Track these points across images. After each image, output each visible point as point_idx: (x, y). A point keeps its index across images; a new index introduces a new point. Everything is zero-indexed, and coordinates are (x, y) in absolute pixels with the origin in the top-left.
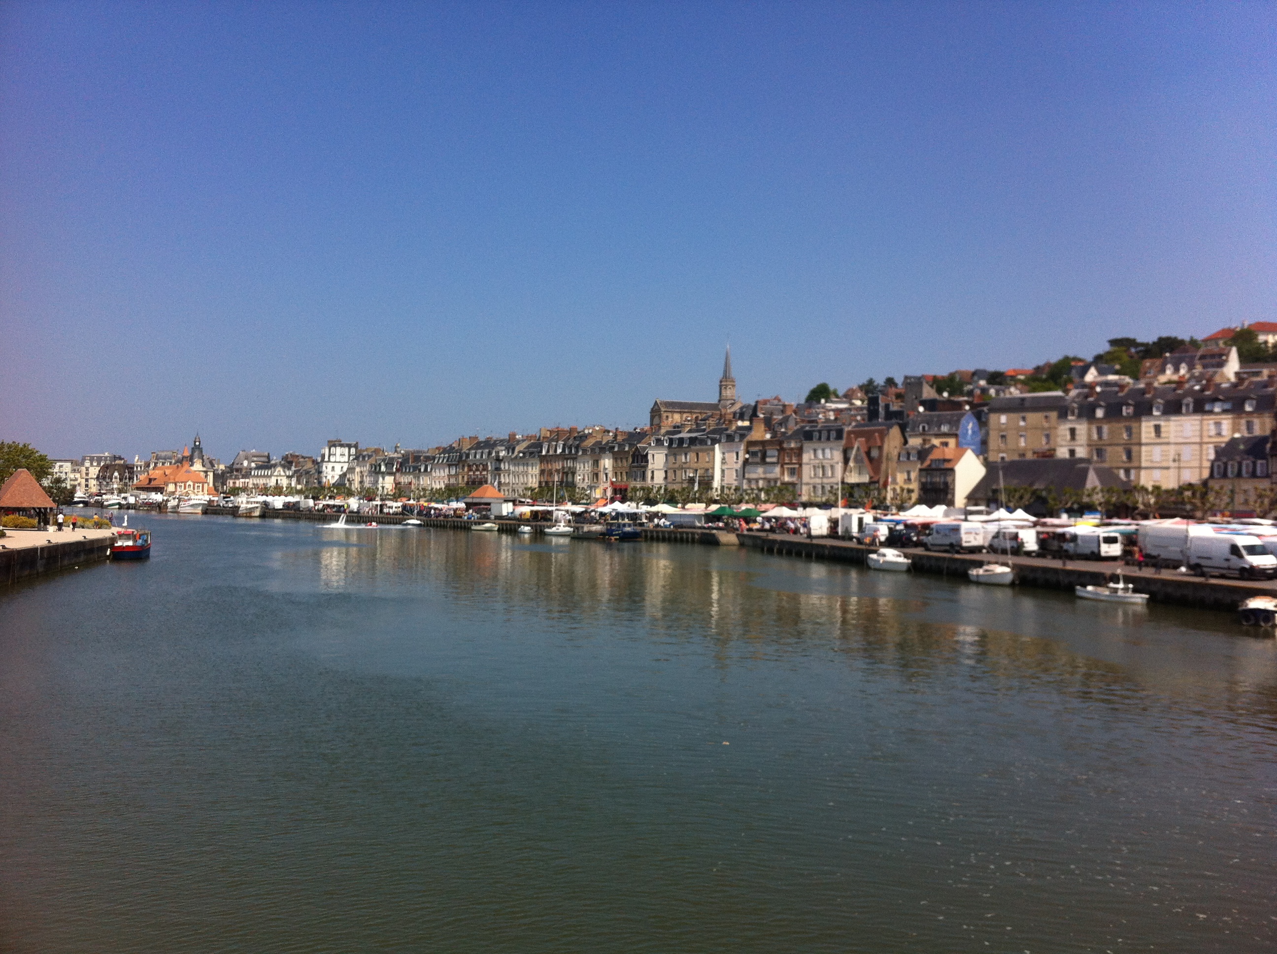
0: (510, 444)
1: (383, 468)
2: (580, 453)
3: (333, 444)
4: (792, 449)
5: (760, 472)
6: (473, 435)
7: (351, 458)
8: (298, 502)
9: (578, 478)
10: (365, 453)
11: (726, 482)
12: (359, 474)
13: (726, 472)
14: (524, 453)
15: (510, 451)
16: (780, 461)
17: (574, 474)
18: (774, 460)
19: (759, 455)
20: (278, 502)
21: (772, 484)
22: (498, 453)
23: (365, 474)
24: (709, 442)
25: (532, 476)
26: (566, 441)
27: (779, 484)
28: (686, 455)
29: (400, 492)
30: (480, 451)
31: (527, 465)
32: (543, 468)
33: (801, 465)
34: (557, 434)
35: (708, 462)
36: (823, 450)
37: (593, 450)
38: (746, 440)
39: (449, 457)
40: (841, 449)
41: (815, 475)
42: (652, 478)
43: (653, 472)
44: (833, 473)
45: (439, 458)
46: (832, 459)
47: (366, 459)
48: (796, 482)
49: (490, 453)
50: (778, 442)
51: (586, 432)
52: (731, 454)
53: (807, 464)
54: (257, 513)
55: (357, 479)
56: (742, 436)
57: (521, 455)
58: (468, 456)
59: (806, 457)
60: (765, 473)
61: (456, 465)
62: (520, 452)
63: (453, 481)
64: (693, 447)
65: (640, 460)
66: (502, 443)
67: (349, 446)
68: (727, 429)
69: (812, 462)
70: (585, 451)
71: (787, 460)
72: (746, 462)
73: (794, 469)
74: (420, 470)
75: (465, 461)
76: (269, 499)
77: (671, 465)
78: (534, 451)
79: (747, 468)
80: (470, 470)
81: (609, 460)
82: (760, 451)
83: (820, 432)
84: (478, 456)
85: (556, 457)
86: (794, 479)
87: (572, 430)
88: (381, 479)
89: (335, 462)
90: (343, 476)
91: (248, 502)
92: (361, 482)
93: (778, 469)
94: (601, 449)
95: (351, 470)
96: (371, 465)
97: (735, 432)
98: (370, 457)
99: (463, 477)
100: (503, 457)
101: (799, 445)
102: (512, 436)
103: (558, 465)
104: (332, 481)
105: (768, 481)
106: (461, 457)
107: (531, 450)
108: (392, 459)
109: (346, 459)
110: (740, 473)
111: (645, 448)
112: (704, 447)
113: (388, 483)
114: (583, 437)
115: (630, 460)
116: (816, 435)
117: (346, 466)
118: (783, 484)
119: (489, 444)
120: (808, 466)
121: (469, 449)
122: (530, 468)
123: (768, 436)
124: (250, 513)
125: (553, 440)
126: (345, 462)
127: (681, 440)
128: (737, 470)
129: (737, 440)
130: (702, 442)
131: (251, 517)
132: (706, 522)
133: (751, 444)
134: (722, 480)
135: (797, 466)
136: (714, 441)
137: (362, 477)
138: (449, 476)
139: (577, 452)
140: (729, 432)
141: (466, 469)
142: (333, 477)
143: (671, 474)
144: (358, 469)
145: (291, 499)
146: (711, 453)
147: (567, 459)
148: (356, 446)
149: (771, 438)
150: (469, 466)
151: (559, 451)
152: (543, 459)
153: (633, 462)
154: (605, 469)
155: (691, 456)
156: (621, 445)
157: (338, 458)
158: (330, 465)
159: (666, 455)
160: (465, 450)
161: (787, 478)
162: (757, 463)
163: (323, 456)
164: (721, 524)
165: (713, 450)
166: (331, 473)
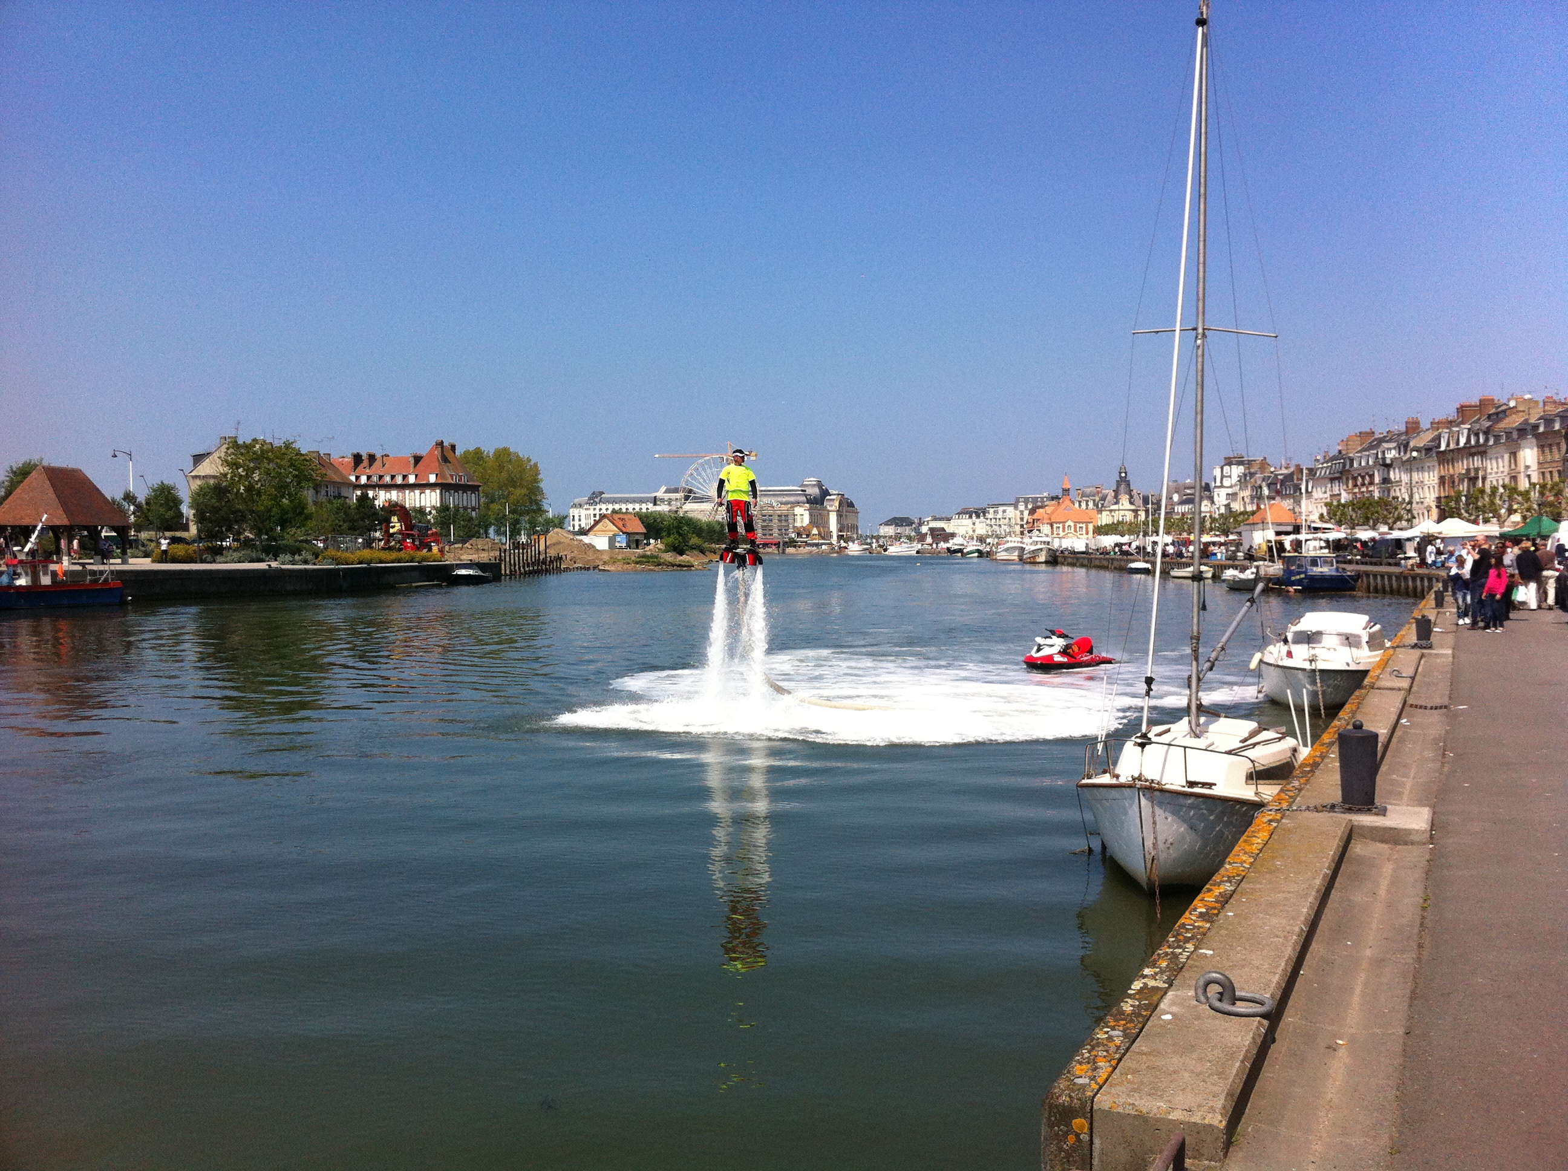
0: (1406, 436)
2: (1491, 442)
3: (1229, 462)
6: (1366, 429)
10: (1250, 470)
12: (1242, 501)
14: (1418, 451)
15: (1403, 449)
17: (1483, 479)
22: (1384, 453)
25: (1429, 489)
26: (1473, 422)
30: (1366, 454)
31: (1424, 470)
32: (1443, 473)
34: (1464, 413)
37: (1510, 435)
39: (1332, 466)
45: (1322, 468)
47: (1248, 479)
49: (1378, 456)
51: (1511, 404)
55: (1239, 508)
57: (1416, 454)
58: (1351, 462)
61: (1339, 479)
62: (1413, 449)
66: (1398, 435)
67: (1241, 463)
70: (1497, 438)
74: (1301, 491)
75: (1349, 471)
78: (1432, 445)
80: (1355, 485)
81: (1532, 449)
84: (1364, 462)
85: (1458, 453)
87: (1484, 403)
89: (1224, 487)
90: (1228, 506)
92: (1243, 513)
94: (1524, 431)
95: (1234, 496)
96: (1254, 488)
98: (1254, 476)
103: (1462, 467)
121: (1357, 452)
122: (1426, 475)
125: (1455, 424)
137: (1244, 505)
139: (1487, 440)
141: (1350, 484)
142: (1220, 508)
144: (1240, 495)
152: (1445, 458)
154: (1527, 467)
156: (1548, 422)
157: (1229, 481)
158: (1223, 492)
163: (1215, 479)
166: (1223, 502)
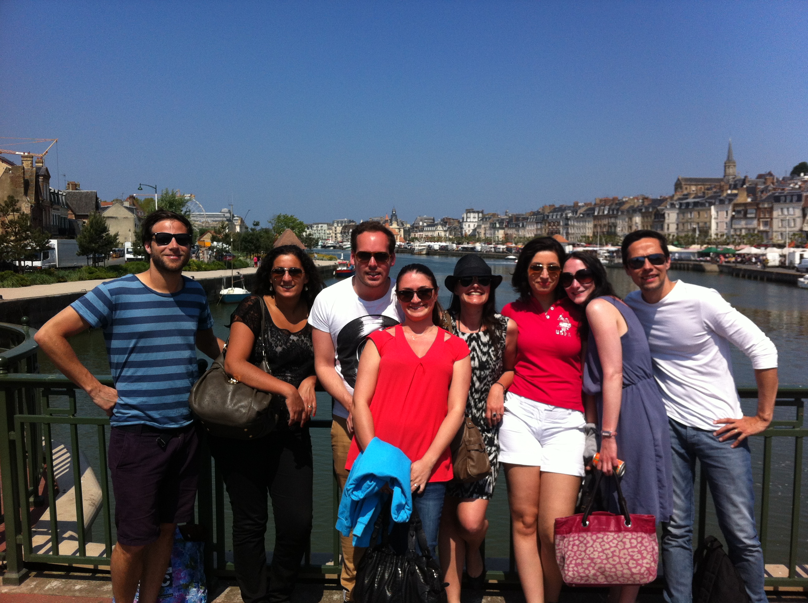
0: (575, 208)
1: (498, 225)
2: (620, 213)
3: (469, 211)
4: (766, 208)
5: (743, 224)
6: (551, 204)
7: (480, 219)
8: (447, 246)
9: (619, 229)
10: (487, 216)
11: (719, 230)
12: (484, 229)
13: (719, 224)
14: (583, 214)
15: (575, 213)
16: (758, 217)
17: (615, 226)
18: (753, 216)
19: (742, 213)
20: (436, 246)
21: (752, 231)
22: (566, 214)
23: (487, 229)
24: (707, 205)
25: (588, 229)
26: (610, 206)
27: (756, 232)
28: (691, 213)
29: (507, 239)
30: (555, 214)
31: (585, 222)
32: (595, 223)
33: (772, 219)
34: (604, 202)
35: (707, 218)
36: (788, 209)
37: (628, 211)
38: (733, 203)
39: (537, 217)
40: (801, 208)
41: (782, 225)
42: (668, 229)
43: (668, 225)
44: (795, 224)
45: (531, 218)
46: (794, 215)
47: (488, 220)
48: (768, 230)
49: (562, 215)
50: (756, 204)
51: (624, 200)
52: (722, 212)
53: (776, 218)
54: (424, 252)
55: (482, 231)
56: (730, 200)
57: (581, 215)
58: (548, 216)
59: (775, 214)
60: (746, 224)
61: (541, 223)
62: (580, 214)
63: (539, 232)
64: (696, 208)
65: (660, 217)
66: (569, 208)
67: (478, 212)
68: (720, 196)
69: (780, 217)
70: (623, 212)
71: (762, 216)
72: (733, 217)
73: (767, 221)
74: (519, 226)
75: (546, 220)
76: (432, 244)
77: (681, 220)
78: (589, 213)
79: (734, 221)
80: (550, 225)
81: (639, 217)
82: (743, 210)
83: (785, 196)
84: (555, 217)
85: (604, 217)
86: (767, 228)
87: (614, 199)
88: (496, 232)
89: (470, 222)
90: (475, 230)
91: (419, 246)
92: (485, 234)
93: (755, 222)
94: (634, 211)
95: (479, 226)
96: (491, 224)
97: (726, 198)
98: (490, 218)
99: (545, 230)
100: (570, 217)
101: (770, 205)
102: (576, 204)
103: (605, 222)
104: (468, 233)
105: (749, 229)
106: (544, 217)
107: (588, 212)
108: (503, 220)
109: (476, 220)
110: (729, 224)
111: (663, 210)
112: (704, 208)
113: (500, 234)
114: (622, 203)
115: (653, 217)
116: (783, 198)
117: (476, 224)
118: (759, 231)
119: (562, 209)
120: (777, 220)
121: (549, 213)
122: (587, 224)
123: (749, 200)
124: (421, 252)
125: (602, 206)
126: (476, 222)
127: (688, 204)
128: (726, 223)
129: (727, 203)
130: (702, 204)
131: (421, 254)
132: (699, 257)
133: (736, 205)
134: (717, 230)
135: (769, 220)
136: (711, 204)
137: (485, 230)
138: (537, 229)
139: (617, 213)
140: (721, 198)
141: (547, 225)
142: (469, 231)
143: (681, 227)
144: (483, 226)
145: (444, 244)
146: (709, 212)
147: (611, 218)
148: (482, 212)
149: (752, 201)
150: (549, 223)
151: (606, 212)
152: (595, 218)
153: (655, 218)
154: (636, 223)
155: (695, 214)
156: (647, 208)
157: (472, 220)
158: (467, 224)
159: (678, 214)
160: (546, 213)
161: (762, 228)
162: (741, 218)
163: (463, 218)
164: (708, 258)
165: (710, 210)
166: (468, 228)
